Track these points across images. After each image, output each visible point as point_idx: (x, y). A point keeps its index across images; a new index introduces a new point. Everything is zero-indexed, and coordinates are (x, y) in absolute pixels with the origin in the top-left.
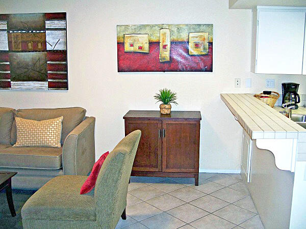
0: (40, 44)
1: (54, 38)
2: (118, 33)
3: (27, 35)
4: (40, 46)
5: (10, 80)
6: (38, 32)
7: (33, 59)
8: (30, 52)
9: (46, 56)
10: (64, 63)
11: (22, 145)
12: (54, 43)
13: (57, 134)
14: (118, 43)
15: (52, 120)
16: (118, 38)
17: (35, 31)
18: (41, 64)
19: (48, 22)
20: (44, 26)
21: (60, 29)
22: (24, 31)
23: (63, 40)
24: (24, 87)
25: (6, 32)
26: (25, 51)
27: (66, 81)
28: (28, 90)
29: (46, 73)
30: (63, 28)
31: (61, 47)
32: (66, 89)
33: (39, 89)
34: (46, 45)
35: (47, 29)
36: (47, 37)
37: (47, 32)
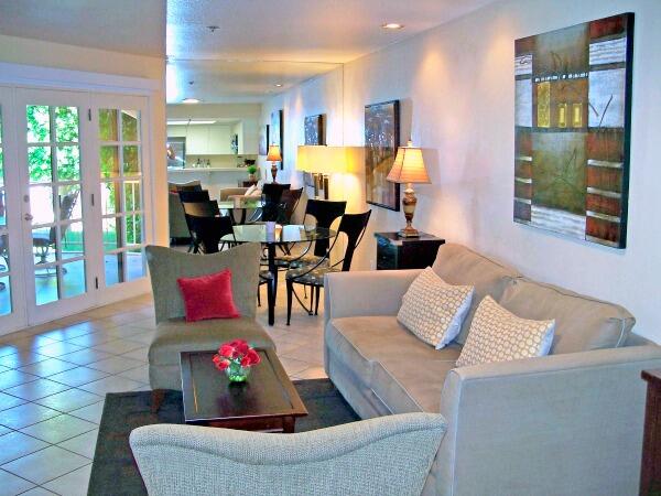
1: (602, 93)
3: (560, 86)
4: (577, 116)
5: (529, 202)
6: (576, 76)
8: (561, 130)
12: (601, 106)
17: (570, 76)
18: (577, 166)
19: (593, 47)
20: (588, 60)
21: (613, 66)
22: (555, 77)
23: (620, 97)
24: (549, 223)
25: (530, 81)
26: (555, 129)
27: (617, 220)
28: (555, 232)
29: (586, 193)
30: (621, 60)
31: (614, 120)
32: (616, 244)
33: (571, 235)
34: (588, 111)
35: (592, 68)
36: (591, 89)
37: (592, 75)
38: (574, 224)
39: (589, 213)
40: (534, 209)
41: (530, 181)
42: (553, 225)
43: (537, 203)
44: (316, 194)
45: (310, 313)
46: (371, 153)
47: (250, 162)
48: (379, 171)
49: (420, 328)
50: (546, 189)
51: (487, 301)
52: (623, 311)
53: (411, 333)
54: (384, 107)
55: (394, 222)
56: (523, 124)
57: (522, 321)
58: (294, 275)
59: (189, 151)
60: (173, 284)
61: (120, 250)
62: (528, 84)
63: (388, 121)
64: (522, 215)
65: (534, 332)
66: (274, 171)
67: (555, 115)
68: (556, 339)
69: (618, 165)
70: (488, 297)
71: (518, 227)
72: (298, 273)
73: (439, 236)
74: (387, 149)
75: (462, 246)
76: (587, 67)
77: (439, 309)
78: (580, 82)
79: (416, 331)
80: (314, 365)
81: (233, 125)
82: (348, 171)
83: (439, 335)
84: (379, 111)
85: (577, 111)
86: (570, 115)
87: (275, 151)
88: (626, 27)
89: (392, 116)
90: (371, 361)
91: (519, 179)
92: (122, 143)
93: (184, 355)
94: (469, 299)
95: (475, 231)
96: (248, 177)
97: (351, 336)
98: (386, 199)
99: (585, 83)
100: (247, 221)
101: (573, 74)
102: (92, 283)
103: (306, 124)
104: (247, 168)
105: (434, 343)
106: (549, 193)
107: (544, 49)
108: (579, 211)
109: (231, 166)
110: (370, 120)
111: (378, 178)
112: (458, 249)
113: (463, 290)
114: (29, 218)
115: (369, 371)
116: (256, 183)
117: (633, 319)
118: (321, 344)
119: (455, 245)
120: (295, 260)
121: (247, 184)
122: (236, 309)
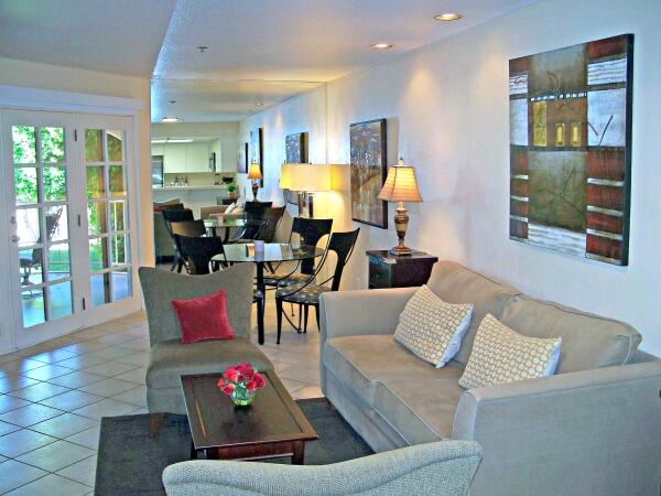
1: (601, 112)
3: (557, 105)
4: (576, 135)
5: (526, 220)
6: (574, 96)
7: (563, 169)
8: (559, 149)
12: (601, 125)
17: (568, 96)
18: (576, 185)
19: (592, 68)
20: (586, 80)
21: (613, 86)
22: (552, 97)
23: (620, 117)
24: (546, 241)
25: (525, 100)
26: (552, 147)
27: (619, 238)
28: (553, 249)
29: (584, 211)
30: (621, 80)
31: (615, 139)
32: (618, 262)
33: (571, 252)
34: (586, 131)
35: (591, 88)
36: (590, 108)
37: (591, 95)
38: (574, 242)
39: (589, 231)
40: (530, 227)
41: (526, 199)
42: (552, 242)
43: (534, 221)
44: (300, 211)
45: (299, 330)
46: (357, 171)
47: (228, 180)
48: (365, 189)
49: (419, 347)
50: (544, 206)
51: (489, 319)
52: (629, 328)
53: (410, 352)
54: (369, 126)
55: (385, 240)
56: (518, 143)
57: (526, 339)
58: (284, 294)
59: (167, 170)
60: (168, 306)
61: (106, 270)
62: (523, 104)
63: (375, 139)
64: (518, 232)
65: (541, 350)
66: (255, 189)
67: (552, 134)
68: (562, 357)
69: (619, 184)
70: (489, 315)
71: (514, 244)
72: (287, 292)
73: (431, 254)
74: (374, 167)
75: (457, 264)
76: (585, 87)
77: (439, 327)
78: (578, 102)
79: (415, 350)
80: (309, 384)
81: (211, 143)
82: (332, 189)
83: (440, 354)
84: (364, 129)
85: (575, 130)
86: (568, 134)
87: (254, 169)
88: (626, 48)
89: (379, 135)
90: (374, 382)
91: (514, 197)
92: (107, 163)
93: (185, 378)
94: (468, 317)
95: (468, 249)
96: (227, 195)
97: (351, 356)
98: (374, 216)
99: (584, 103)
100: (230, 240)
101: (571, 94)
102: (78, 305)
103: (287, 142)
104: (225, 186)
105: (435, 362)
106: (546, 211)
107: (539, 68)
108: (579, 229)
109: (209, 184)
110: (356, 138)
111: (365, 195)
112: (452, 267)
113: (462, 308)
114: (15, 239)
115: (372, 391)
116: (235, 201)
117: (639, 336)
118: (316, 362)
119: (449, 263)
120: (284, 278)
121: (227, 202)
122: (231, 330)
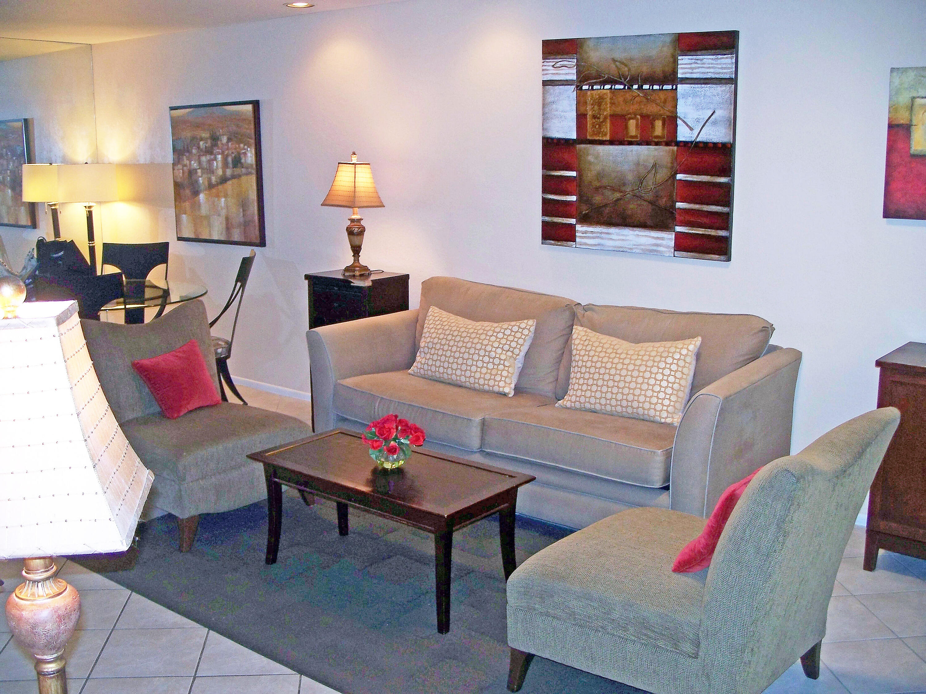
0: (659, 124)
1: (698, 107)
2: (894, 93)
3: (628, 96)
4: (659, 129)
5: (573, 221)
6: (656, 87)
7: (638, 164)
8: (630, 143)
9: (675, 158)
10: (723, 180)
11: (578, 405)
12: (698, 120)
13: (676, 386)
14: (891, 126)
15: (668, 344)
16: (893, 108)
17: (646, 87)
18: (659, 181)
19: (685, 60)
20: (675, 72)
22: (619, 87)
23: (726, 113)
24: (609, 243)
25: (572, 87)
26: (619, 141)
27: (724, 233)
29: (671, 208)
30: (725, 76)
32: (723, 257)
33: (651, 253)
34: (675, 126)
35: (682, 81)
36: (681, 102)
38: (654, 241)
39: (678, 229)
41: (574, 198)
42: (618, 244)
46: (191, 172)
48: (215, 195)
56: (559, 135)
62: (567, 92)
64: (558, 236)
67: (620, 126)
70: (578, 327)
71: (549, 249)
76: (674, 80)
78: (663, 94)
85: (657, 124)
86: (647, 127)
91: (551, 197)
98: (235, 231)
99: (672, 96)
101: (651, 85)
105: (502, 390)
107: (596, 54)
108: (662, 227)
111: (213, 204)
